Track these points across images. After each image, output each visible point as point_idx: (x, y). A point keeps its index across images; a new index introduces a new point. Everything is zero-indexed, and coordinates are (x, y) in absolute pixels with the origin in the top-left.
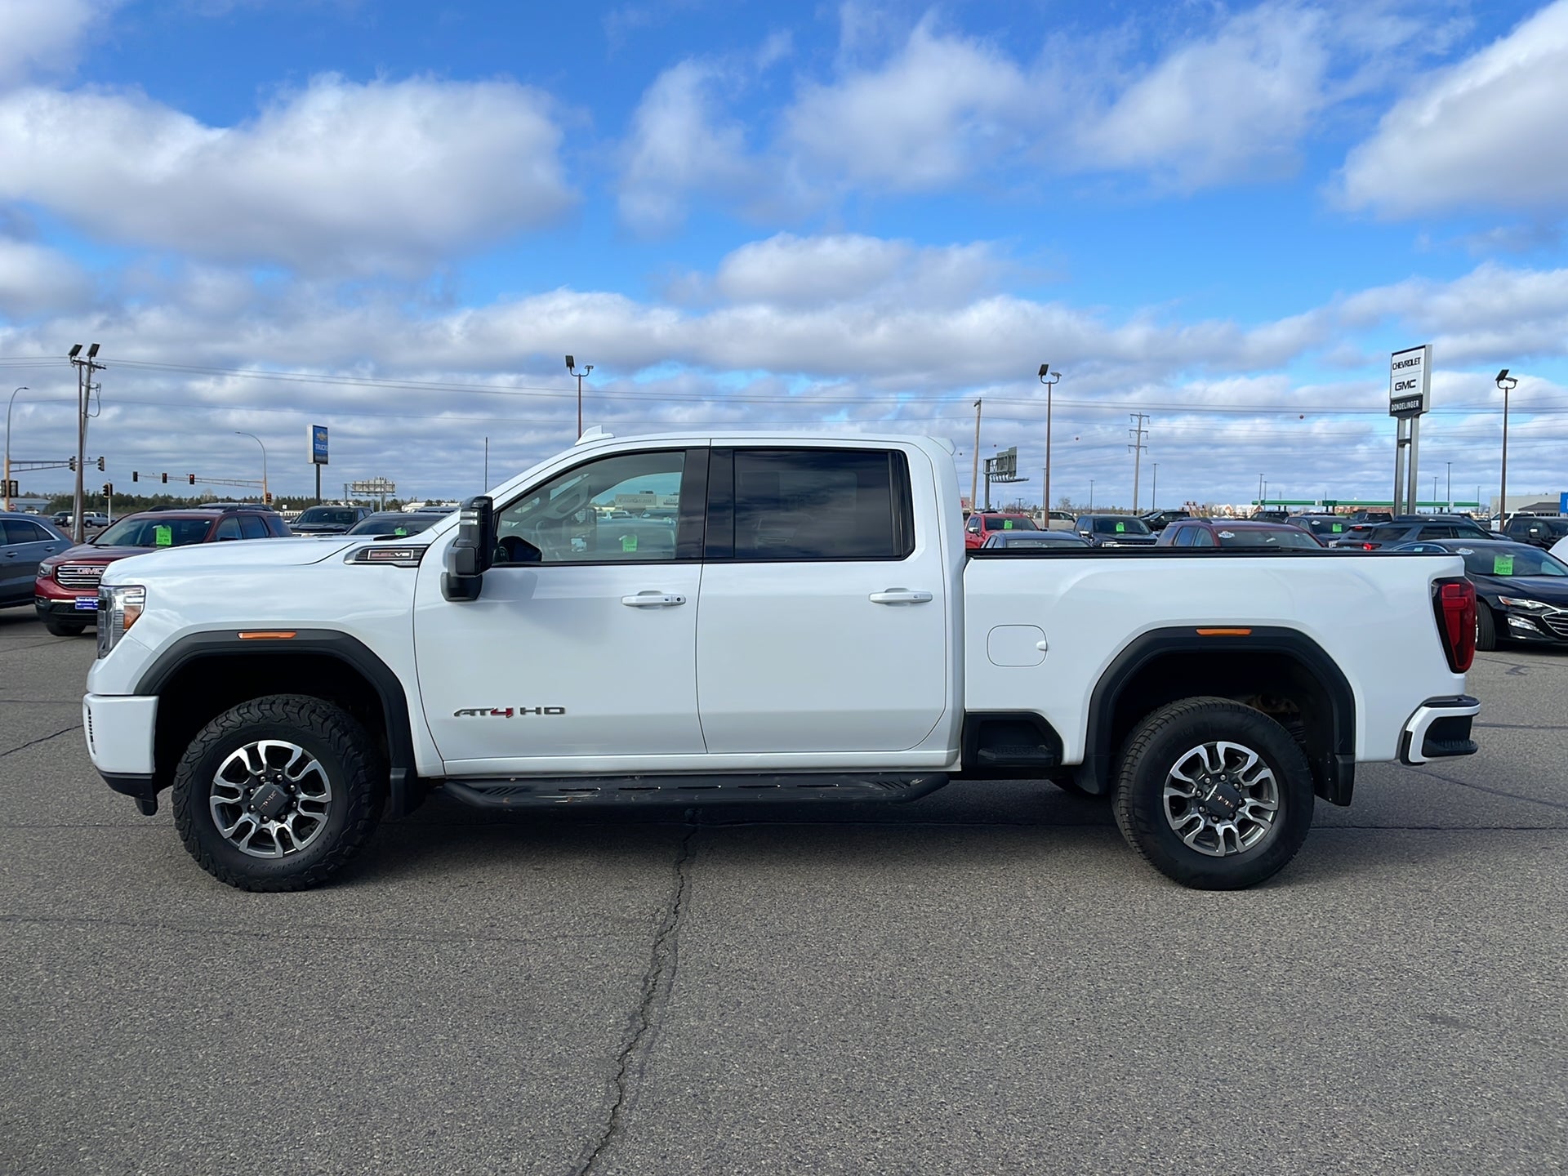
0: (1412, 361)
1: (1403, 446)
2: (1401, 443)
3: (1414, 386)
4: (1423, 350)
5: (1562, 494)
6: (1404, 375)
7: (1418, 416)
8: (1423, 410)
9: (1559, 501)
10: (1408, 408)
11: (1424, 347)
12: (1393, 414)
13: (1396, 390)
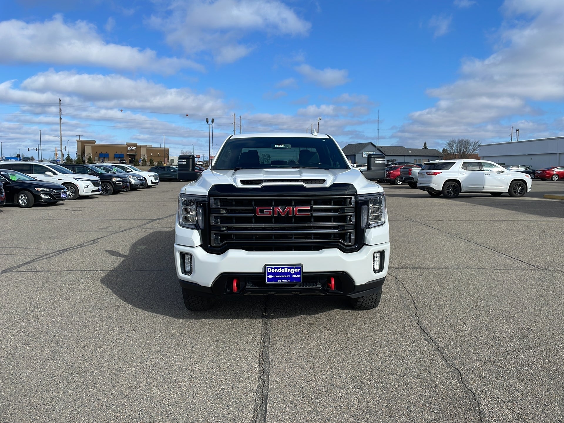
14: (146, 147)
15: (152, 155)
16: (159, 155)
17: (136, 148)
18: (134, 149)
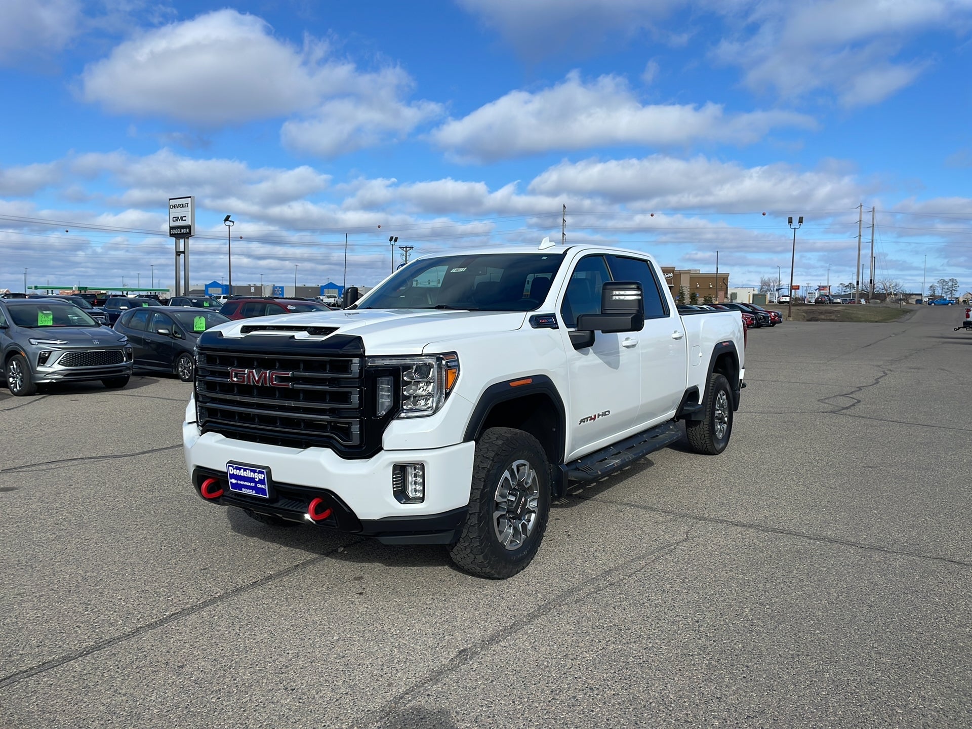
0: (183, 205)
1: (179, 255)
2: (178, 253)
3: (185, 220)
4: (190, 199)
5: (206, 285)
6: (178, 212)
7: (188, 238)
8: (192, 235)
9: (204, 289)
10: (182, 233)
11: (190, 197)
12: (171, 235)
13: (173, 221)
14: (689, 273)
15: (698, 286)
16: (711, 286)
17: (672, 275)
18: (670, 277)
